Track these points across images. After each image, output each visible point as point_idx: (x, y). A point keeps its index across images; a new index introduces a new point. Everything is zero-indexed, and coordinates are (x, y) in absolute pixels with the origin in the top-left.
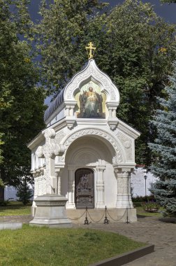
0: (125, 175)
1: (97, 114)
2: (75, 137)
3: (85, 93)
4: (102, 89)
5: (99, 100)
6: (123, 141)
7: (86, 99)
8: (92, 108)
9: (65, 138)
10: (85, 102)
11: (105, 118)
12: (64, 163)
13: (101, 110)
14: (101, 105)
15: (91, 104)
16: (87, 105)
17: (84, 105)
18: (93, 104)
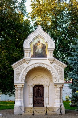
0: (58, 89)
1: (42, 55)
2: (31, 68)
3: (36, 44)
4: (45, 41)
5: (44, 48)
6: (57, 70)
7: (36, 47)
8: (40, 52)
9: (25, 69)
10: (36, 49)
11: (47, 57)
12: (24, 83)
13: (45, 53)
14: (45, 50)
15: (39, 50)
16: (37, 51)
17: (35, 51)
18: (40, 50)
